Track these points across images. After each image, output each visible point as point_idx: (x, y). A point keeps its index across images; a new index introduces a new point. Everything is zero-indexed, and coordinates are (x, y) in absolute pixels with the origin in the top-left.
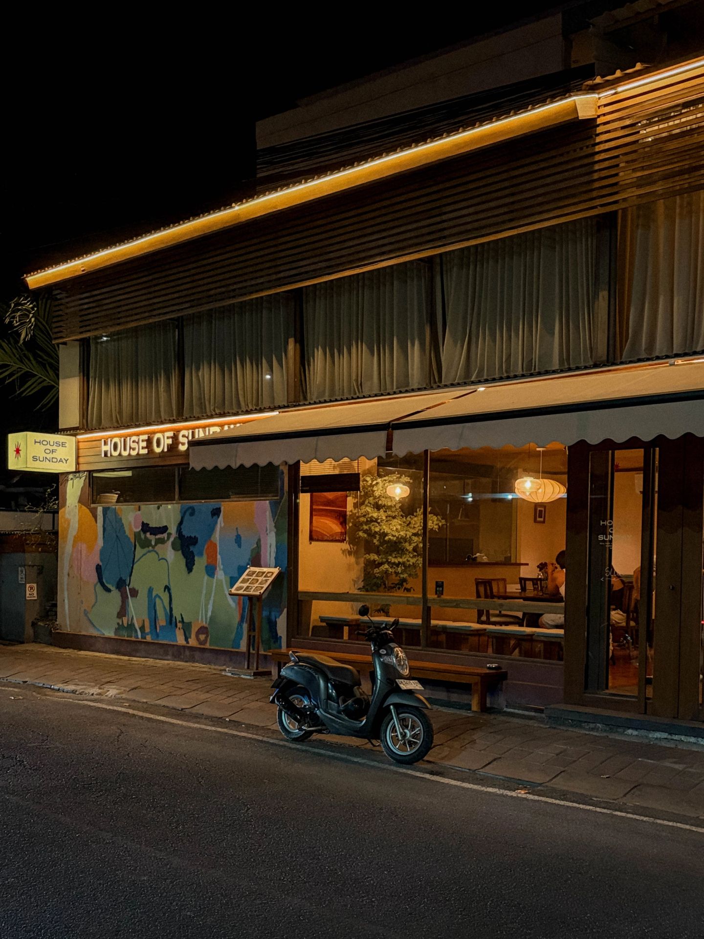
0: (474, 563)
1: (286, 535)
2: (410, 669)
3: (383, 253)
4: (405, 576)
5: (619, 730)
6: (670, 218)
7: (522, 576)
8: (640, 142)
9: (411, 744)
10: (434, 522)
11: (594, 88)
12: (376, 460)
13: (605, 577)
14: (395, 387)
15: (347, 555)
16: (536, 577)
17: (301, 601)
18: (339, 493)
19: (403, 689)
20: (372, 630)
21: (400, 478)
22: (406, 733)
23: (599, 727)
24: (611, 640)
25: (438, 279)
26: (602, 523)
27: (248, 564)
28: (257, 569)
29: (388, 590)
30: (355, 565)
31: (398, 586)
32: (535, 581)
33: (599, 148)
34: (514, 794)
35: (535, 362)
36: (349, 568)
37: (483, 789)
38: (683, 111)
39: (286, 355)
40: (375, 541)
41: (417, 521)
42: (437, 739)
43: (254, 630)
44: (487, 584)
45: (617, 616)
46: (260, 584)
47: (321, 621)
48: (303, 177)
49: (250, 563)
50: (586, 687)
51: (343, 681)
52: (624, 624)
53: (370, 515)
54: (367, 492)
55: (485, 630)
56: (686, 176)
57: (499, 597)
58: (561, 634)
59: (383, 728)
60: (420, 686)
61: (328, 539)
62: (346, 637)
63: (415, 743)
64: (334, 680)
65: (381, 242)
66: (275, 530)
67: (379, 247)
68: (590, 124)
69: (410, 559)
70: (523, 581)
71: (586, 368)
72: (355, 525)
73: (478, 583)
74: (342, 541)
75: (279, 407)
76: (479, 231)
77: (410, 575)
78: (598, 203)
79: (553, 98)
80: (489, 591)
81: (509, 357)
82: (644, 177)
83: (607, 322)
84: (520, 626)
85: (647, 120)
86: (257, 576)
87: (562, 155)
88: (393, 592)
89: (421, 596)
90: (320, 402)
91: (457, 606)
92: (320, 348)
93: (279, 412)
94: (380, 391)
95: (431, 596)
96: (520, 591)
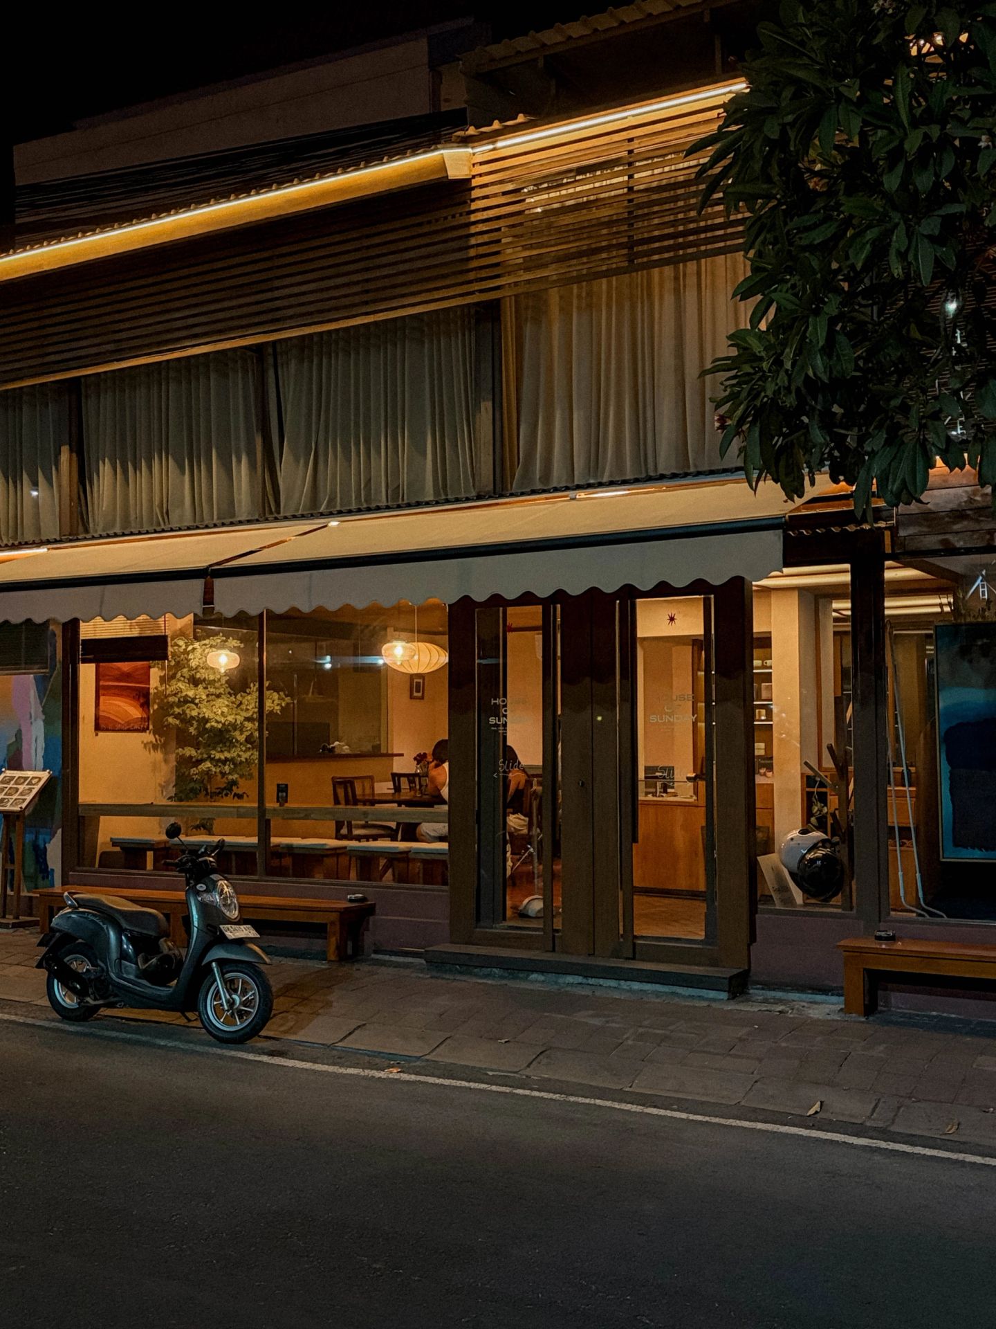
0: (331, 755)
1: (59, 725)
2: (240, 907)
3: (196, 336)
4: (235, 777)
5: (521, 975)
6: (566, 311)
7: (395, 770)
8: (527, 212)
9: (241, 1014)
10: (274, 702)
11: (466, 141)
12: (191, 617)
13: (499, 772)
14: (215, 517)
15: (152, 751)
16: (413, 772)
17: (83, 817)
18: (139, 663)
19: (230, 938)
20: (185, 857)
21: (226, 641)
22: (234, 1001)
23: (495, 973)
24: (508, 854)
25: (271, 373)
26: (493, 702)
27: (3, 767)
28: (17, 774)
29: (211, 797)
30: (163, 764)
31: (225, 792)
32: (411, 778)
33: (475, 217)
34: (382, 1074)
35: (403, 490)
36: (155, 767)
37: (342, 1070)
38: (578, 178)
39: (57, 469)
40: (192, 730)
41: (250, 701)
42: (278, 1003)
43: (12, 862)
44: (348, 785)
45: (515, 821)
46: (21, 794)
47: (113, 846)
48: (80, 227)
49: (6, 765)
50: (478, 920)
51: (145, 932)
52: (525, 831)
53: (184, 694)
54: (179, 662)
55: (345, 848)
56: (585, 260)
57: (365, 803)
58: (444, 850)
59: (201, 997)
60: (254, 932)
61: (123, 727)
62: (150, 866)
63: (248, 1013)
64: (131, 931)
65: (190, 321)
66: (43, 717)
67: (186, 328)
68: (463, 186)
69: (241, 753)
70: (396, 777)
71: (468, 500)
72: (161, 708)
73: (336, 783)
74: (144, 730)
75: (48, 542)
76: (322, 315)
77: (241, 776)
78: (476, 288)
79: (415, 149)
80: (350, 794)
81: (369, 481)
82: (533, 258)
83: (492, 442)
84: (392, 840)
85: (534, 185)
86: (16, 783)
87: (429, 222)
88: (218, 801)
89: (256, 805)
90: (108, 536)
91: (307, 817)
92: (107, 460)
93: (48, 549)
94: (195, 522)
95: (271, 804)
96: (393, 791)
